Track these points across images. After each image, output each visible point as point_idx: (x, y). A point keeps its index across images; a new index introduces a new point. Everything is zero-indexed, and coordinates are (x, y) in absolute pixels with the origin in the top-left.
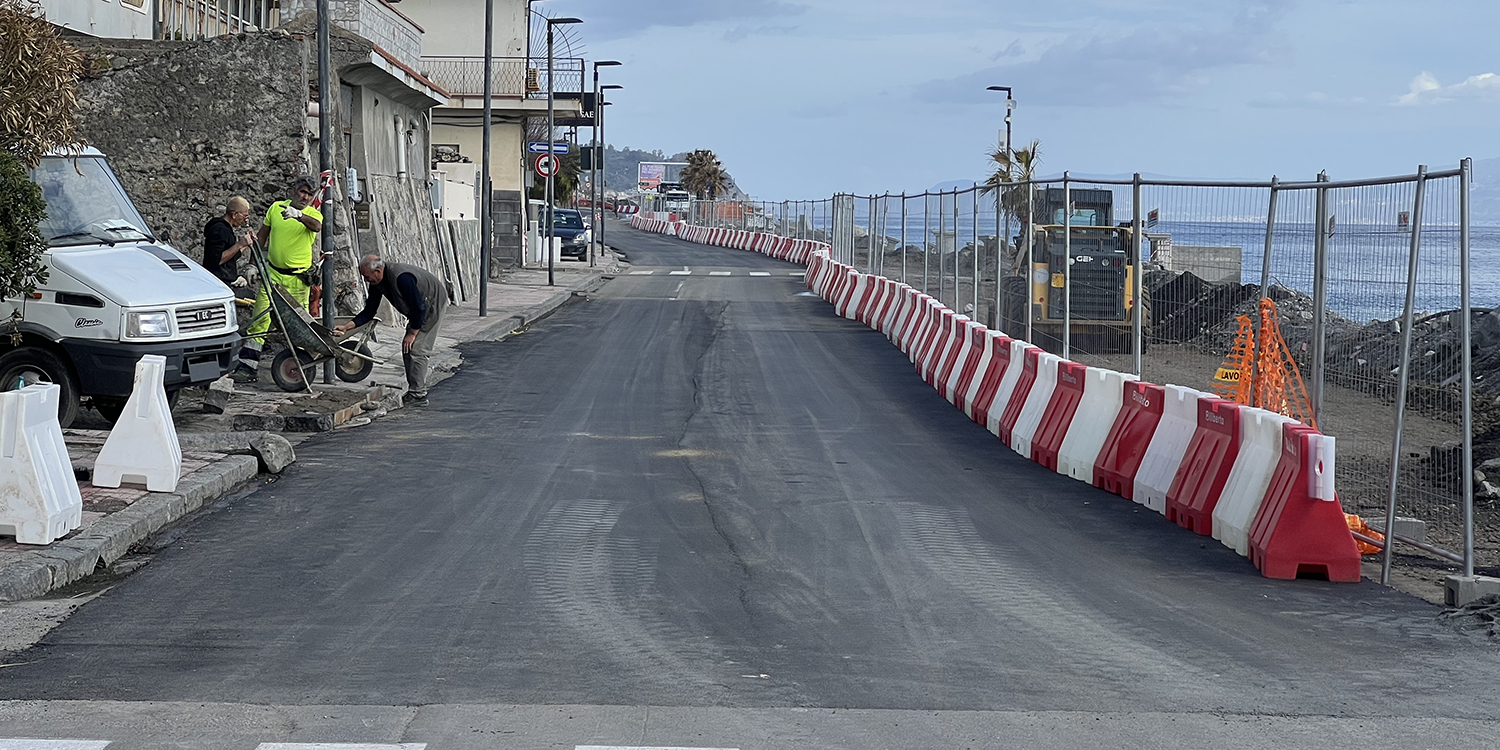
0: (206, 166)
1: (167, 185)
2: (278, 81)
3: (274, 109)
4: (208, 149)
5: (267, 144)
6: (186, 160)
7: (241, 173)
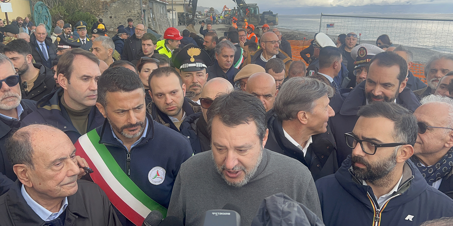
0: (130, 14)
1: (125, 16)
2: (138, 3)
3: (138, 6)
4: (130, 12)
5: (137, 11)
6: (127, 13)
7: (134, 15)
